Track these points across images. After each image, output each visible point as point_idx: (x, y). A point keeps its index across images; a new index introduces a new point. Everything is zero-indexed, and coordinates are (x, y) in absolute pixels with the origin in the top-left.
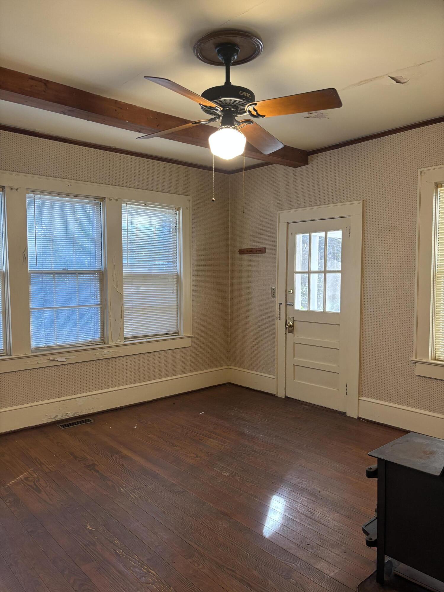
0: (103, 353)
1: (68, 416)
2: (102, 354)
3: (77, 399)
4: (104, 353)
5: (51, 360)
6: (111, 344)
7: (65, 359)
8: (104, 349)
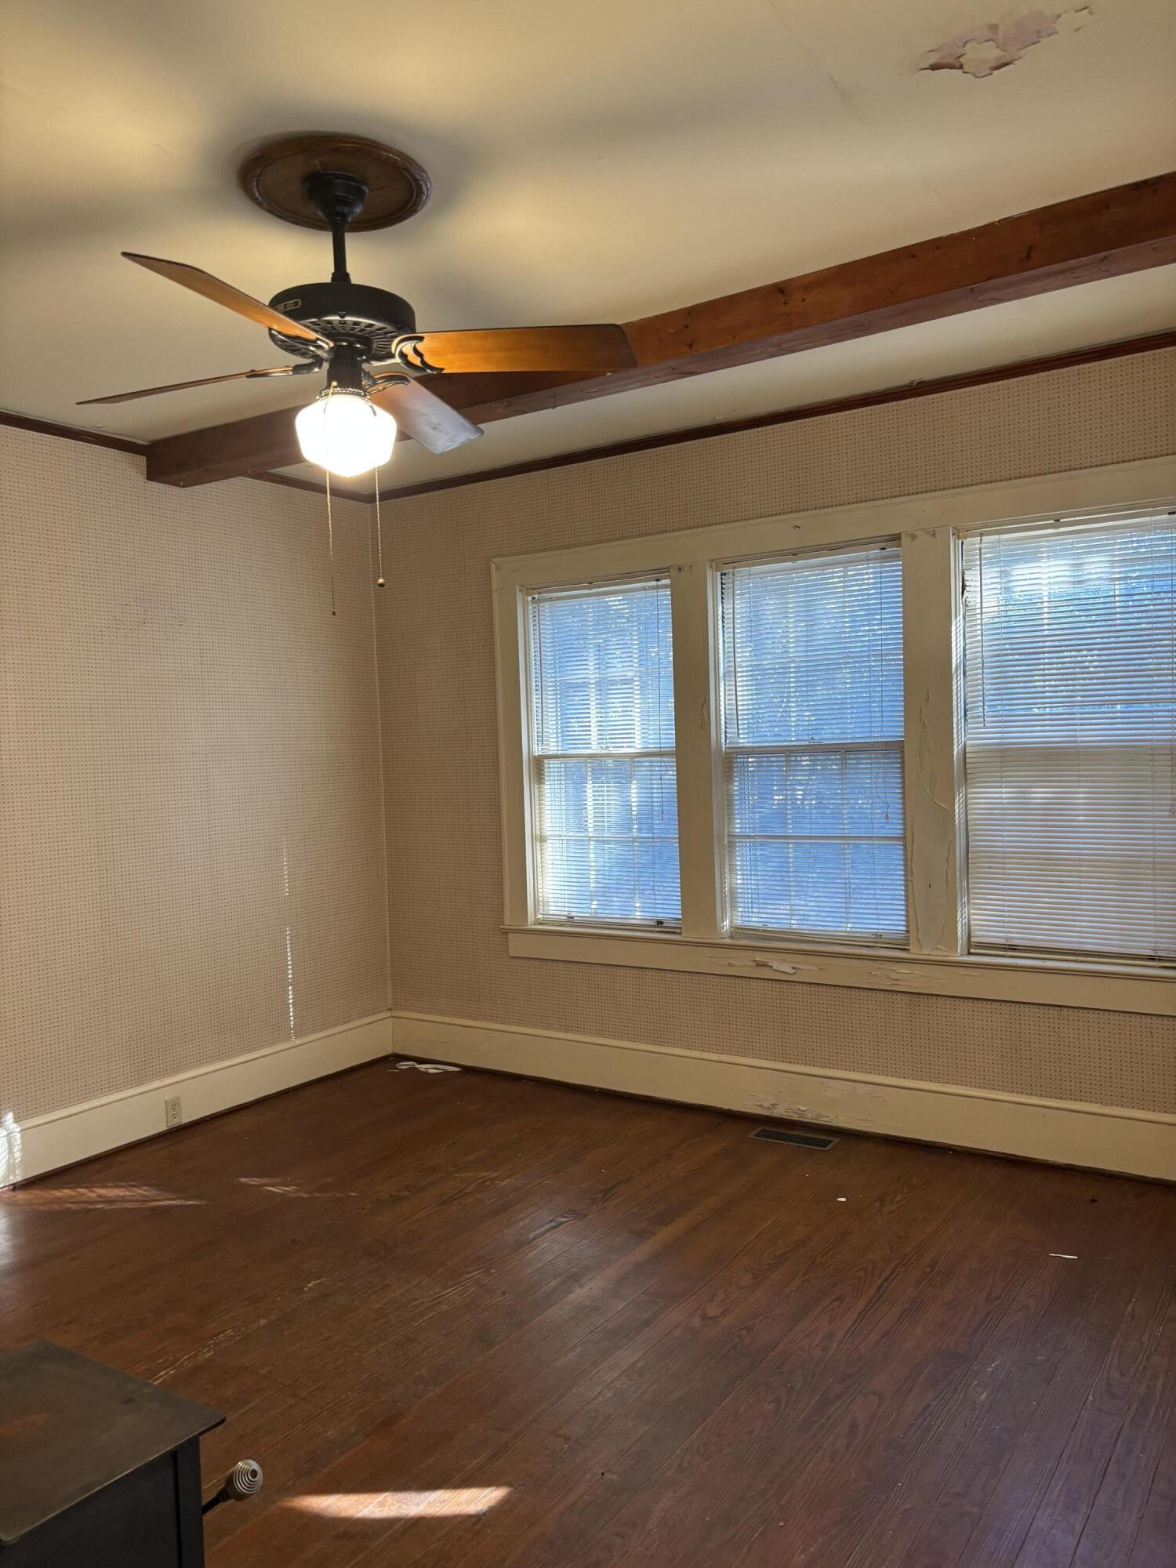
0: (893, 976)
1: (801, 1116)
2: (888, 977)
3: (826, 1080)
4: (893, 973)
5: (759, 965)
6: (915, 953)
7: (793, 968)
8: (895, 964)
